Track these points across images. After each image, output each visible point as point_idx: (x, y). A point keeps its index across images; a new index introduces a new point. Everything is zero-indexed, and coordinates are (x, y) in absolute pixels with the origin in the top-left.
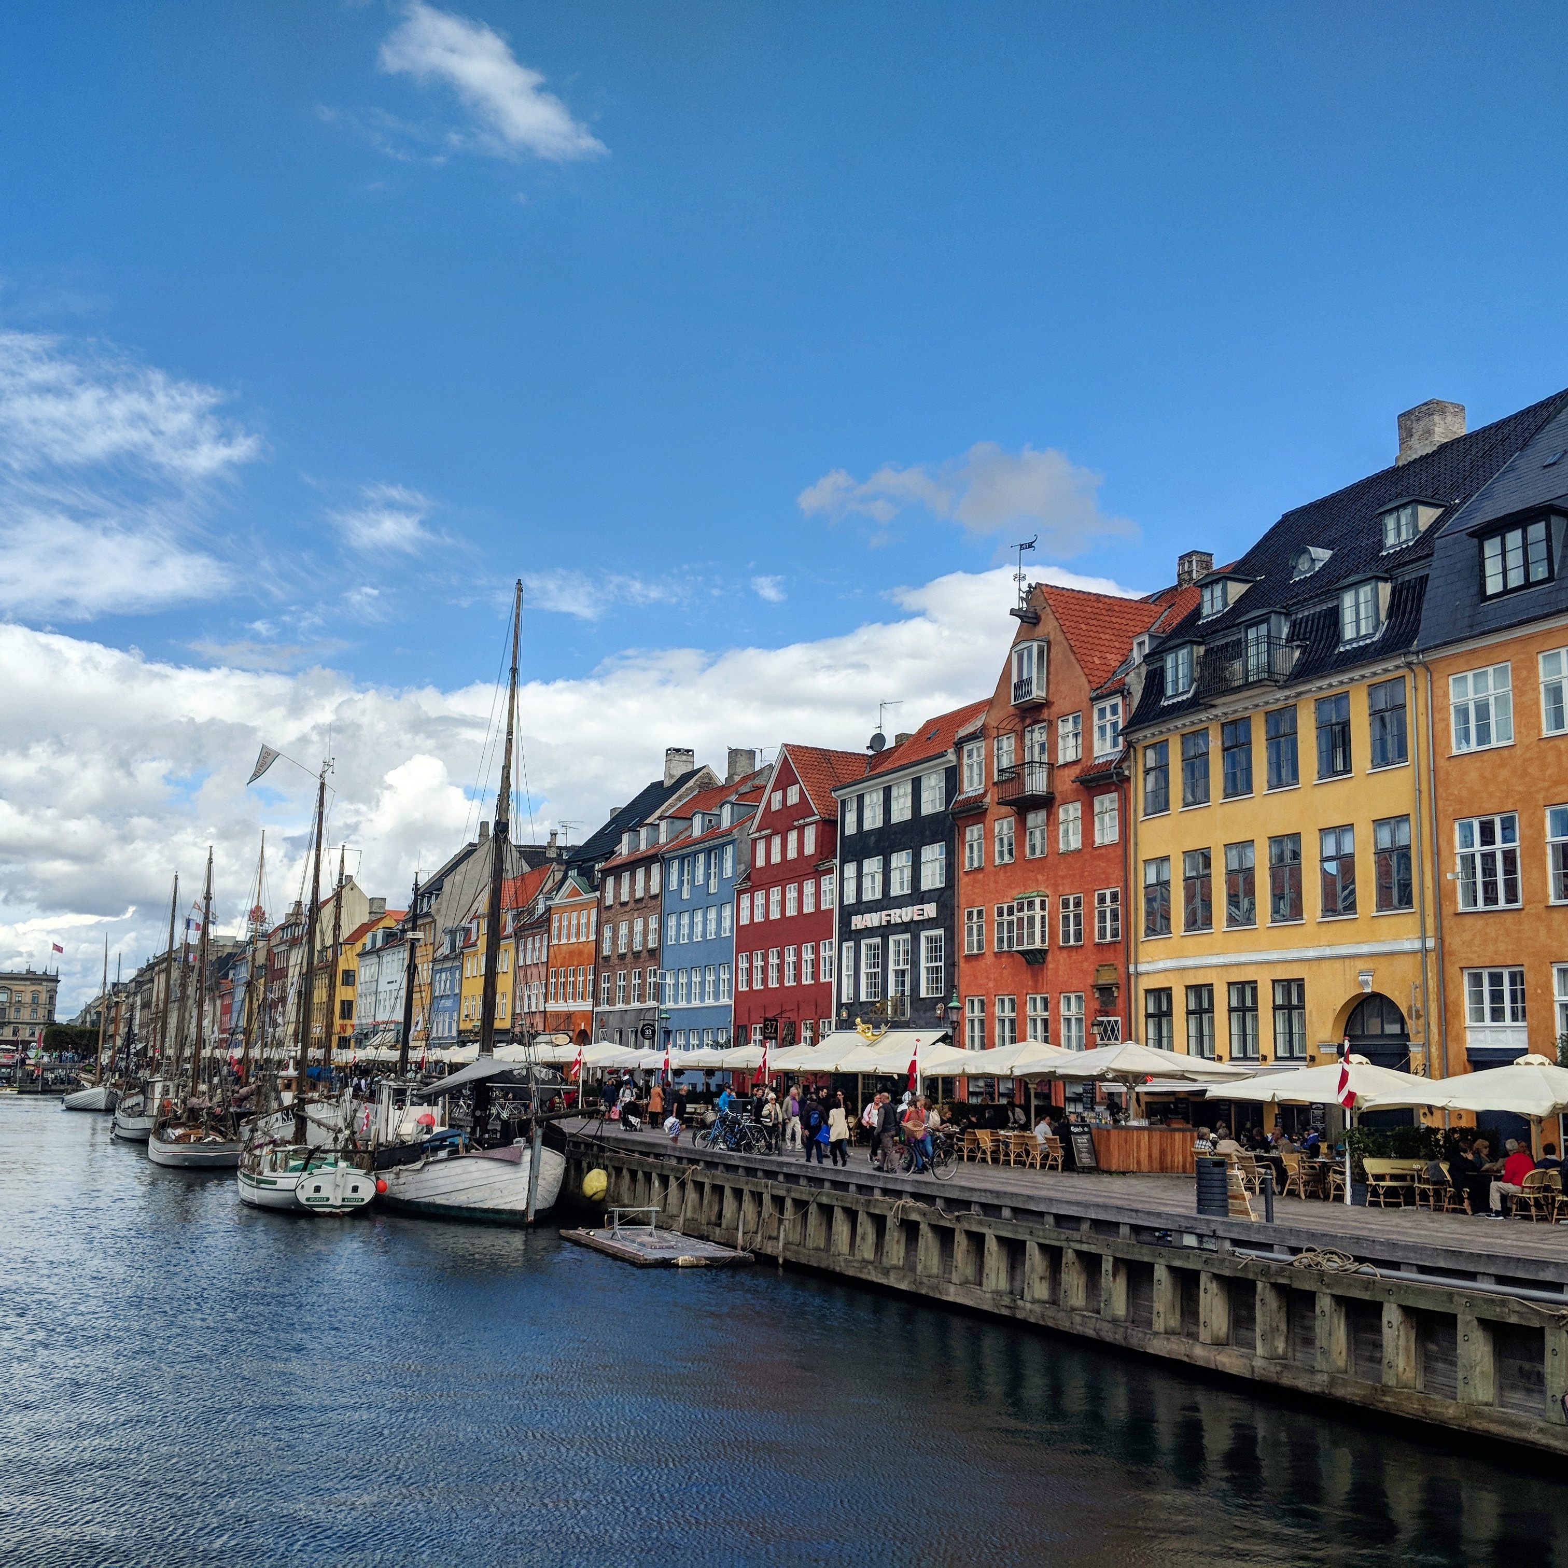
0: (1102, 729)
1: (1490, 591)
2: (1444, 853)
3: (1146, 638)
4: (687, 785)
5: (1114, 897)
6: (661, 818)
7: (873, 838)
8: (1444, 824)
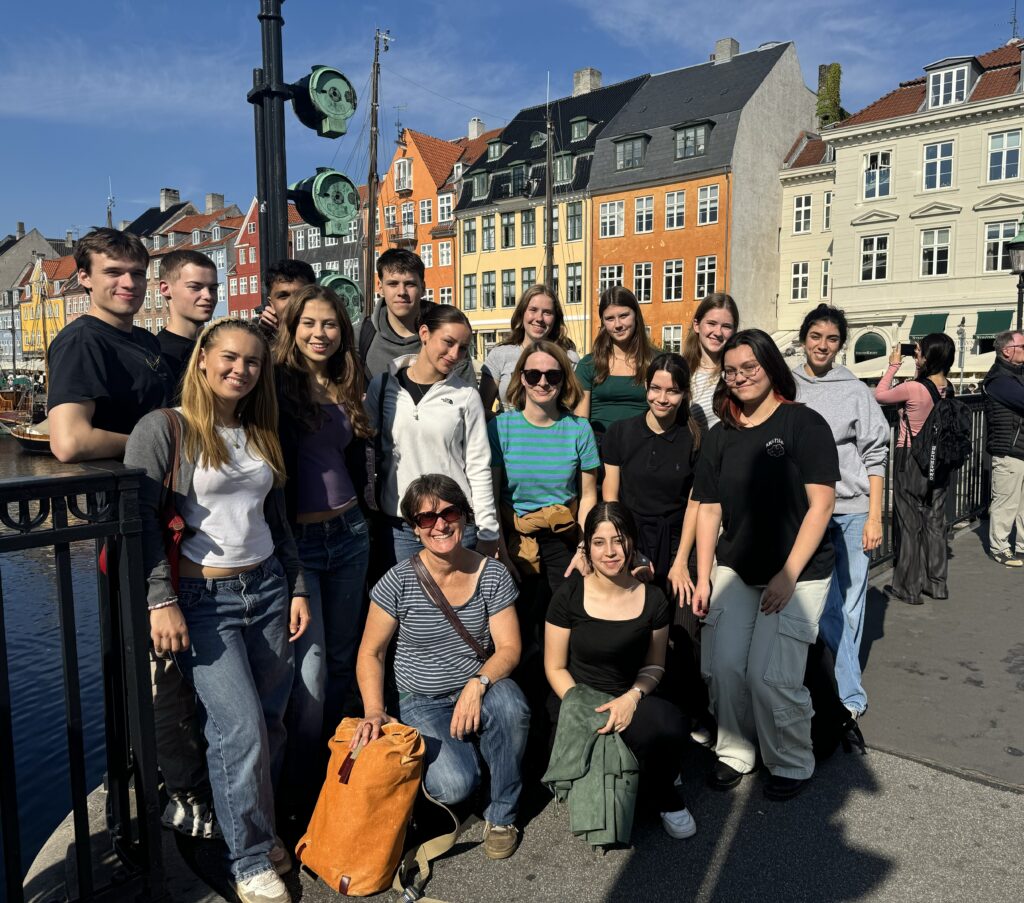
0: (442, 209)
1: (618, 168)
2: (595, 279)
3: (461, 165)
4: (179, 212)
5: (449, 291)
6: (168, 231)
7: (315, 253)
8: (595, 268)
